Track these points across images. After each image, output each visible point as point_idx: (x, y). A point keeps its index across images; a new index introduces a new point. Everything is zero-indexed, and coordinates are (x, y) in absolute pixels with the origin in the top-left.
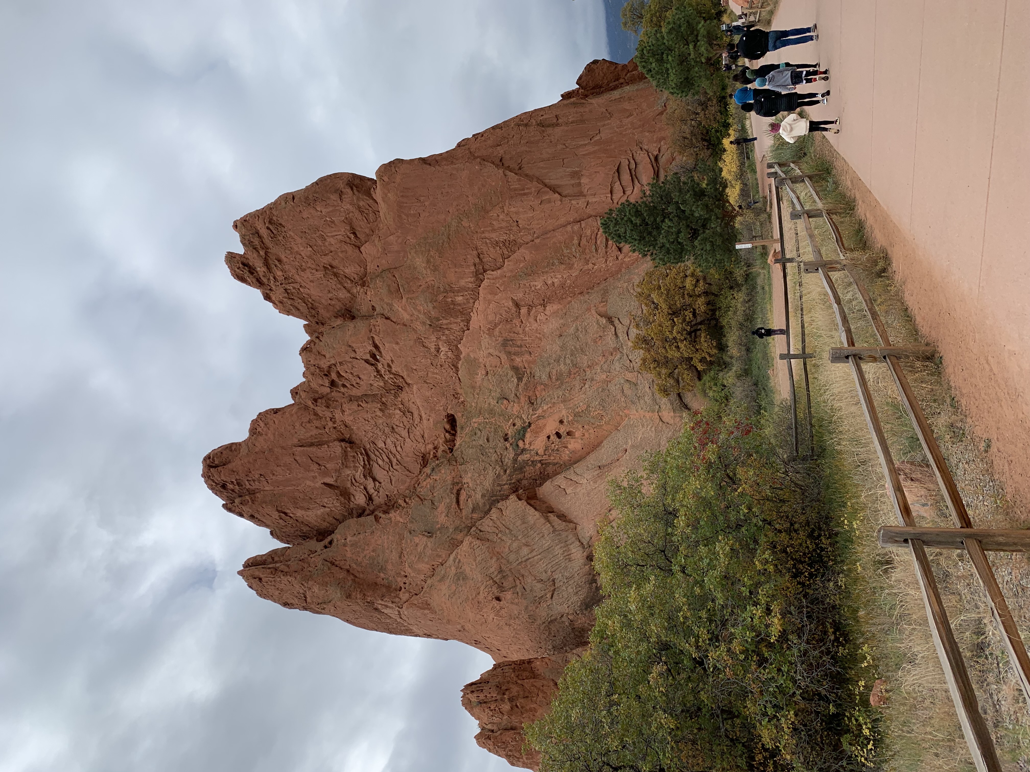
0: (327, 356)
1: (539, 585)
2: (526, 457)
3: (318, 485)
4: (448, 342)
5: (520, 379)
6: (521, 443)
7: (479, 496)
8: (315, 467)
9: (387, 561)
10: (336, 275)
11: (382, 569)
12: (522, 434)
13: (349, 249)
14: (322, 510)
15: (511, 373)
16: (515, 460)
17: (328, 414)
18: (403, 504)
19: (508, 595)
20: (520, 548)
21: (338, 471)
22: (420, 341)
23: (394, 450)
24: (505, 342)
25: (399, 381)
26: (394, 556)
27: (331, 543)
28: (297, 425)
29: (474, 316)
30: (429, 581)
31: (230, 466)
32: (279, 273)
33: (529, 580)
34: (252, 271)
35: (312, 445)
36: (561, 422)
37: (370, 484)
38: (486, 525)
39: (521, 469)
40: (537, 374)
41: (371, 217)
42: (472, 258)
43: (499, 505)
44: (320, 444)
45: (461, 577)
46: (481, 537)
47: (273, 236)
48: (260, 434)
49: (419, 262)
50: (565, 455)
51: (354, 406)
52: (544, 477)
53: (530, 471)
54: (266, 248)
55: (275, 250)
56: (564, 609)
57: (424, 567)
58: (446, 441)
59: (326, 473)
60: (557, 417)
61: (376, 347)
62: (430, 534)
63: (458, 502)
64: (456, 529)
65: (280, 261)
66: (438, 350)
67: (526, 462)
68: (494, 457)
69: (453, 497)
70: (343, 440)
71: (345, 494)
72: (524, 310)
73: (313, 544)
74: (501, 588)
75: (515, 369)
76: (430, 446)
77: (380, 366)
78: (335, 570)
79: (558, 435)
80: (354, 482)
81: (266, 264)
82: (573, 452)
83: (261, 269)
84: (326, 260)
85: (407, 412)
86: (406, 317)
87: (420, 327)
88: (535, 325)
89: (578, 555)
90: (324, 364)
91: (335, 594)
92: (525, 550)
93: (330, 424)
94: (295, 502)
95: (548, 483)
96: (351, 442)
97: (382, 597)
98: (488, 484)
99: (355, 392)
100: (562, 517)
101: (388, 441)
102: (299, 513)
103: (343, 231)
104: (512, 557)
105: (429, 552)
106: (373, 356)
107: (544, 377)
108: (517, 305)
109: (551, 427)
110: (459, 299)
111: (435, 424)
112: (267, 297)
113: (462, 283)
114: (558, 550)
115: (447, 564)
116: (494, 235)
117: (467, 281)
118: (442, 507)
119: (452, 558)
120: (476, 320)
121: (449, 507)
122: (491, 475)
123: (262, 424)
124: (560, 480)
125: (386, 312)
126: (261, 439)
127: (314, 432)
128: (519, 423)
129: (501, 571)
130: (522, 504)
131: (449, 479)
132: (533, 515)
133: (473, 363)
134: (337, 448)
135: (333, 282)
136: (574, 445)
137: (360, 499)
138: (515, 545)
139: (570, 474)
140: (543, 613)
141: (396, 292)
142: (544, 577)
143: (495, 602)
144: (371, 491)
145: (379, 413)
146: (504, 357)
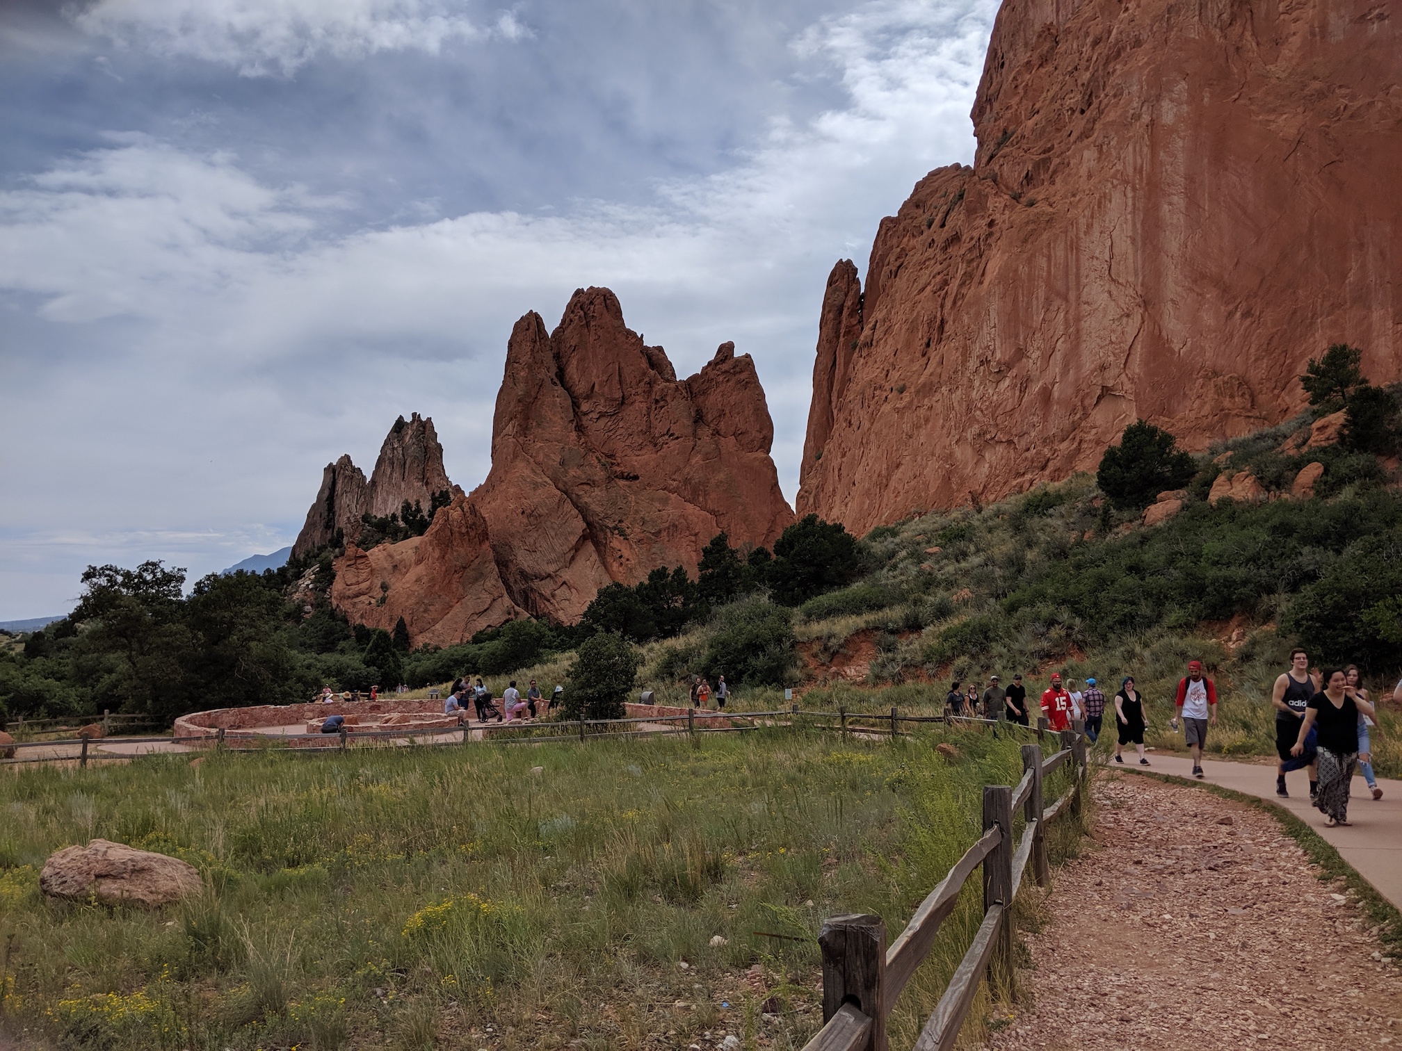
0: (673, 403)
1: (532, 542)
2: (609, 534)
3: (594, 379)
4: (678, 488)
5: (653, 534)
6: (616, 532)
7: (586, 500)
8: (605, 379)
9: (543, 429)
10: (720, 416)
11: (539, 425)
12: (622, 533)
13: (733, 429)
14: (577, 380)
15: (657, 529)
16: (607, 527)
17: (640, 390)
18: (581, 442)
19: (525, 521)
20: (554, 529)
21: (603, 395)
22: (679, 469)
23: (617, 433)
24: (675, 526)
25: (658, 447)
26: (547, 436)
27: (555, 384)
28: (632, 368)
29: (691, 506)
30: (532, 460)
31: (605, 311)
32: (721, 378)
33: (535, 535)
34: (723, 361)
35: (620, 376)
36: (628, 560)
37: (595, 415)
38: (568, 506)
39: (602, 530)
40: (656, 546)
41: (750, 446)
42: (722, 510)
43: (580, 516)
44: (620, 382)
45: (536, 486)
46: (560, 503)
47: (739, 382)
48: (627, 338)
49: (721, 476)
50: (610, 560)
51: (644, 412)
52: (597, 544)
53: (601, 535)
54: (735, 374)
55: (734, 379)
56: (520, 558)
57: (541, 457)
58: (622, 473)
59: (601, 386)
60: (630, 557)
61: (677, 438)
62: (562, 463)
63: (582, 484)
64: (566, 483)
65: (728, 381)
66: (674, 480)
67: (606, 534)
68: (609, 512)
69: (585, 481)
70: (623, 397)
71: (588, 397)
72: (693, 538)
73: (554, 370)
74: (530, 516)
75: (660, 532)
76: (619, 461)
77: (667, 437)
78: (537, 387)
79: (621, 557)
80: (596, 404)
81: (726, 372)
82: (611, 566)
83: (725, 367)
84: (727, 411)
85: (641, 447)
86: (694, 462)
87: (687, 470)
88: (685, 545)
89: (551, 569)
90: (668, 399)
91: (520, 390)
92: (553, 534)
93: (633, 392)
94: (581, 360)
95: (593, 548)
96: (623, 403)
97: (520, 425)
98: (593, 507)
99: (652, 415)
100: (573, 558)
101: (623, 430)
102: (574, 362)
103: (742, 427)
104: (549, 524)
105: (551, 462)
106: (672, 435)
107: (654, 550)
108: (696, 535)
109: (626, 553)
110: (701, 499)
111: (633, 466)
112: (710, 363)
113: (709, 502)
114: (553, 555)
115: (543, 476)
116: (732, 525)
117: (710, 505)
118: (579, 472)
119: (548, 480)
120: (690, 507)
121: (579, 478)
122: (598, 509)
123: (633, 341)
124: (595, 556)
125: (696, 448)
126: (624, 338)
127: (628, 382)
128: (628, 531)
129: (540, 516)
130: (580, 533)
131: (596, 478)
132: (573, 540)
133: (665, 501)
134: (618, 395)
135: (716, 414)
136: (615, 566)
137: (585, 407)
138: (555, 526)
139: (598, 564)
140: (516, 543)
141: (706, 457)
142: (538, 545)
143: (520, 510)
144: (590, 416)
145: (640, 429)
146: (667, 525)
